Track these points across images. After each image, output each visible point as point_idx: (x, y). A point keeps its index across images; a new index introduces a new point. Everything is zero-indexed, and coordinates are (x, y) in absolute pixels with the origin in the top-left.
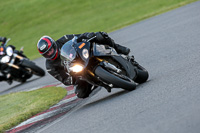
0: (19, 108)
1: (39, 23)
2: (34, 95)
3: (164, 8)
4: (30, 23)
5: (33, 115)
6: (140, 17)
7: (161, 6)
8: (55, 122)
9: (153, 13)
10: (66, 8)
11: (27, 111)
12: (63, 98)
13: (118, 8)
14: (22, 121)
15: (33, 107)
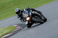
0: (2, 32)
1: (8, 8)
2: (6, 29)
3: (44, 3)
4: (5, 8)
5: (6, 34)
6: (37, 6)
7: (43, 3)
8: (12, 36)
9: (41, 5)
10: (16, 3)
11: (4, 33)
12: (15, 29)
13: (31, 3)
14: (3, 36)
15: (6, 32)
